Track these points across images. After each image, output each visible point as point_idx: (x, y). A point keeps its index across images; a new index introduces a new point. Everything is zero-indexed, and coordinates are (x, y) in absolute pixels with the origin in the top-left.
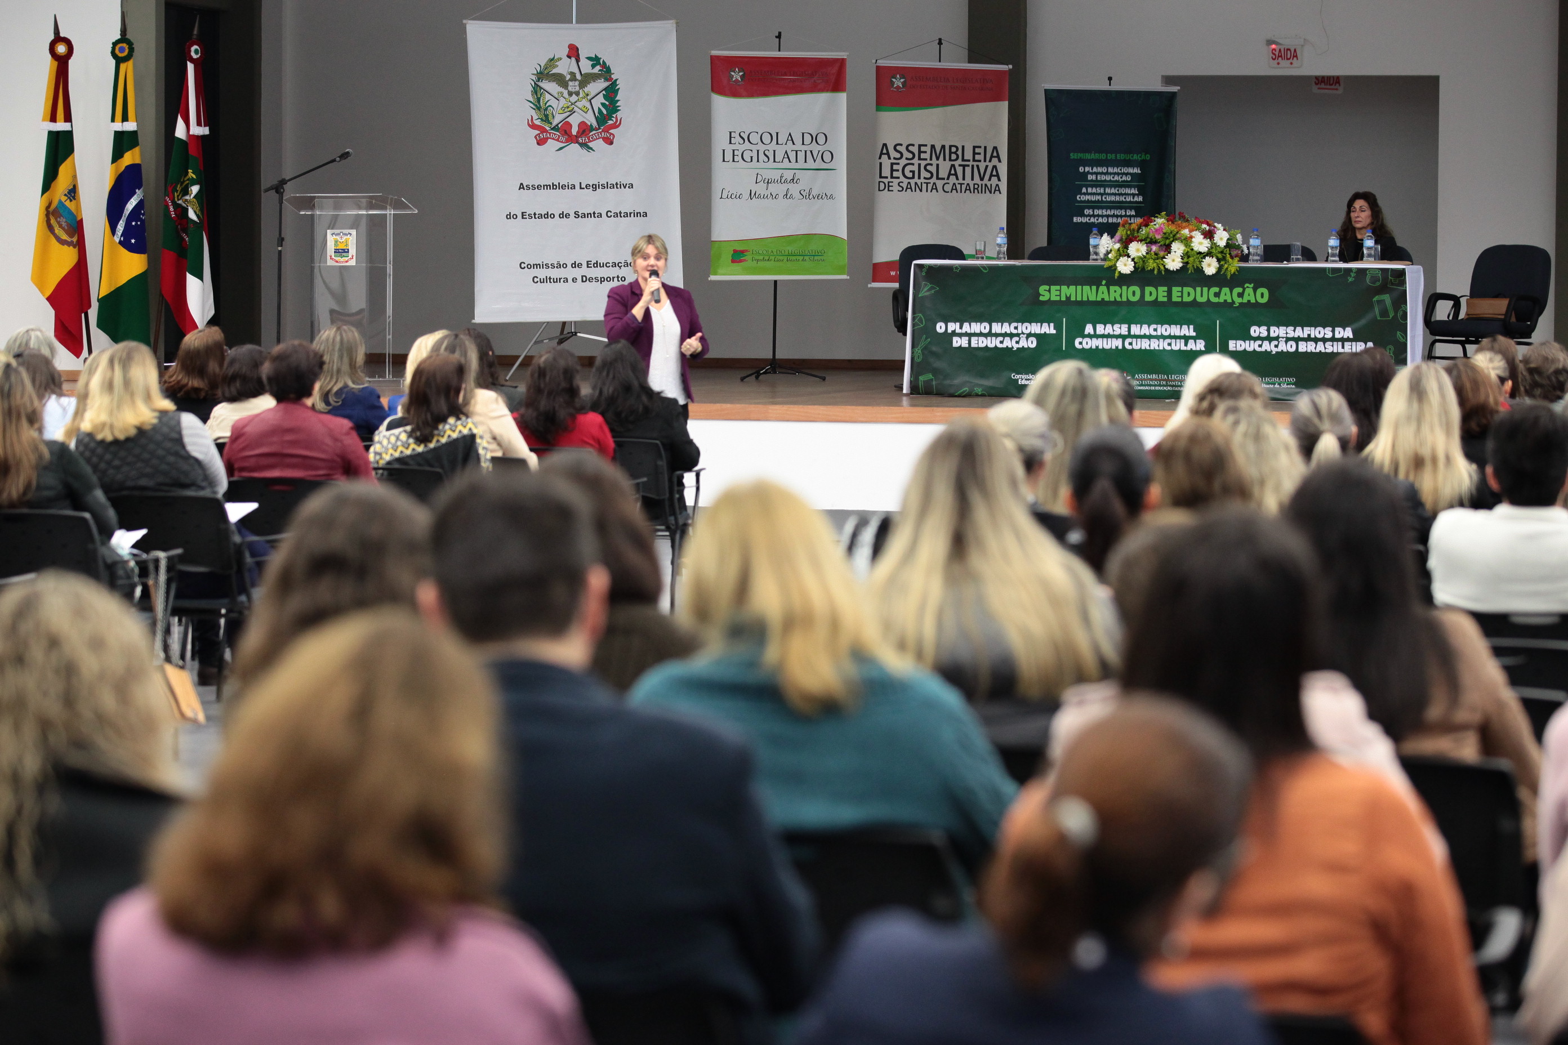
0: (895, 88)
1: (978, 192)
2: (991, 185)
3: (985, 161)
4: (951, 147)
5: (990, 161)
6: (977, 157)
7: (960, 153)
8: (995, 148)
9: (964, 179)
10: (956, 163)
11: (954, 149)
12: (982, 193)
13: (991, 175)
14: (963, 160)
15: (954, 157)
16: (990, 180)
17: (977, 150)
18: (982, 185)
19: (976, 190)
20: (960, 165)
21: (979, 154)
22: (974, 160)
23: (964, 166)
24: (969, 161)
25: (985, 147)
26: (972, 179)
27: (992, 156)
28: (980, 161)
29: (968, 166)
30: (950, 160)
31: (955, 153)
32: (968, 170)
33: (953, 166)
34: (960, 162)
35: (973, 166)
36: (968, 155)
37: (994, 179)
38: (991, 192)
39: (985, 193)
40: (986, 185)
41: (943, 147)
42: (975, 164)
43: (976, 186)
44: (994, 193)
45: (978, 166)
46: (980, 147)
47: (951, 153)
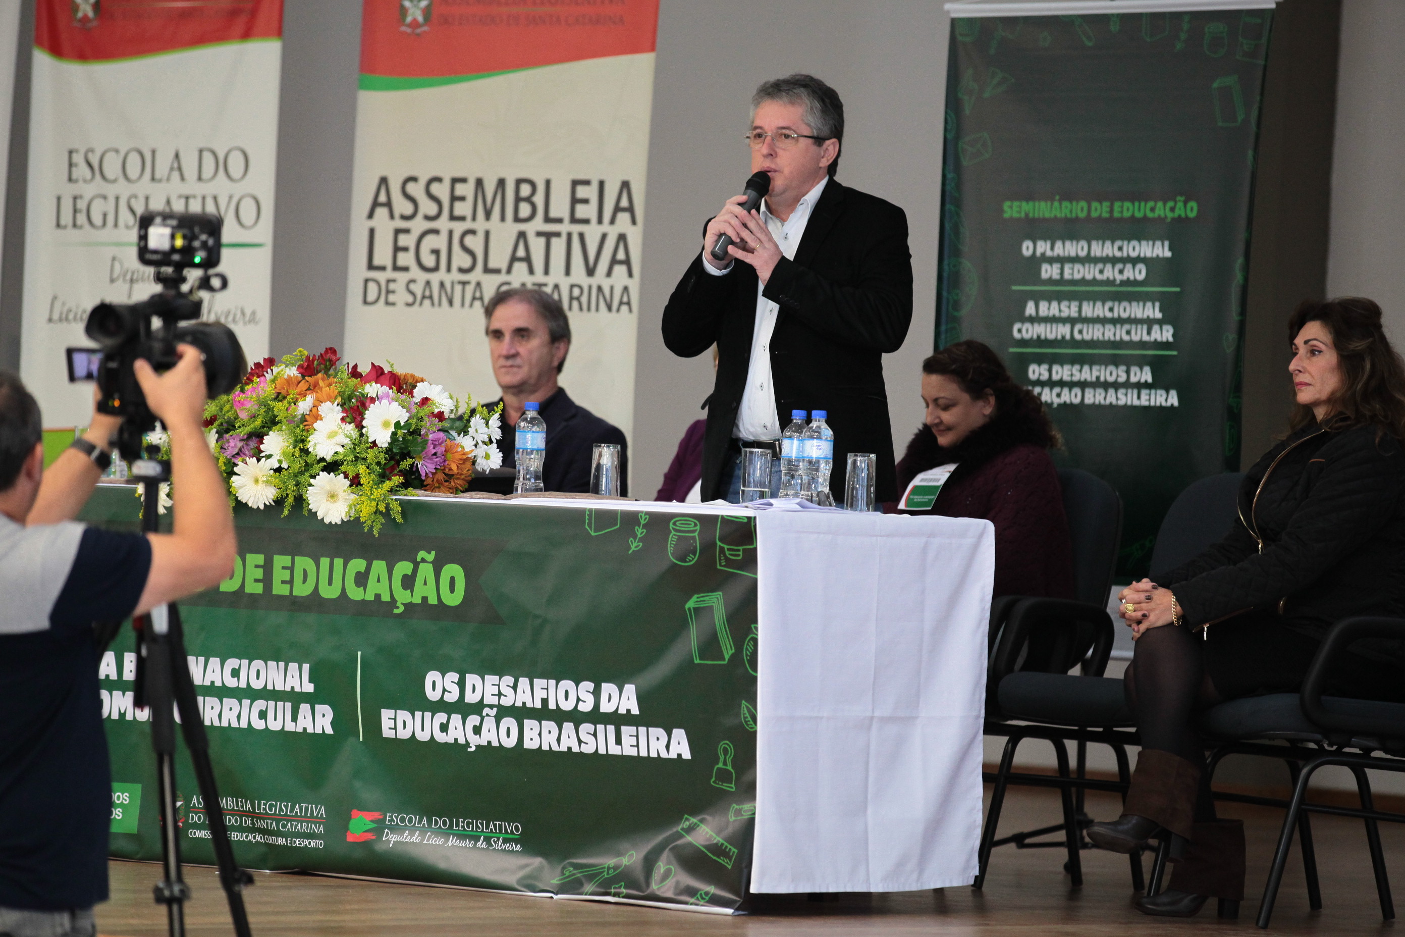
0: (410, 25)
1: (581, 309)
2: (612, 288)
3: (600, 221)
4: (519, 182)
5: (612, 222)
6: (582, 211)
7: (539, 199)
8: (625, 185)
9: (547, 272)
10: (531, 228)
11: (525, 190)
12: (589, 309)
13: (614, 261)
14: (548, 219)
15: (525, 210)
16: (609, 274)
17: (581, 192)
18: (590, 287)
19: (575, 304)
20: (539, 234)
21: (586, 201)
22: (574, 220)
23: (548, 236)
24: (559, 221)
25: (601, 184)
26: (568, 272)
27: (617, 209)
28: (586, 221)
29: (558, 235)
30: (517, 219)
31: (528, 200)
32: (559, 246)
33: (522, 235)
34: (538, 223)
35: (569, 235)
36: (560, 207)
37: (620, 271)
38: (609, 308)
39: (597, 309)
40: (600, 289)
41: (501, 183)
42: (576, 229)
43: (576, 292)
44: (618, 310)
45: (582, 236)
46: (587, 183)
47: (518, 199)
